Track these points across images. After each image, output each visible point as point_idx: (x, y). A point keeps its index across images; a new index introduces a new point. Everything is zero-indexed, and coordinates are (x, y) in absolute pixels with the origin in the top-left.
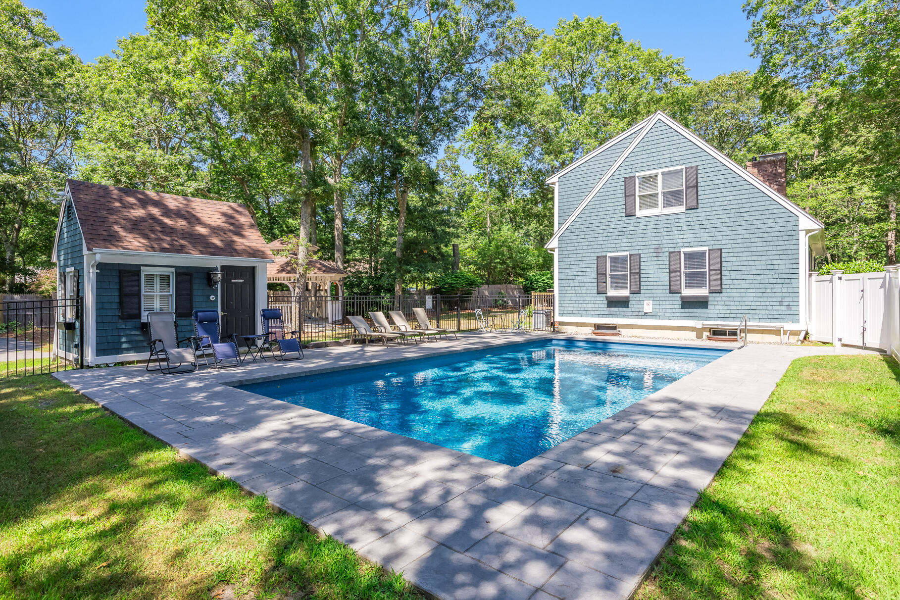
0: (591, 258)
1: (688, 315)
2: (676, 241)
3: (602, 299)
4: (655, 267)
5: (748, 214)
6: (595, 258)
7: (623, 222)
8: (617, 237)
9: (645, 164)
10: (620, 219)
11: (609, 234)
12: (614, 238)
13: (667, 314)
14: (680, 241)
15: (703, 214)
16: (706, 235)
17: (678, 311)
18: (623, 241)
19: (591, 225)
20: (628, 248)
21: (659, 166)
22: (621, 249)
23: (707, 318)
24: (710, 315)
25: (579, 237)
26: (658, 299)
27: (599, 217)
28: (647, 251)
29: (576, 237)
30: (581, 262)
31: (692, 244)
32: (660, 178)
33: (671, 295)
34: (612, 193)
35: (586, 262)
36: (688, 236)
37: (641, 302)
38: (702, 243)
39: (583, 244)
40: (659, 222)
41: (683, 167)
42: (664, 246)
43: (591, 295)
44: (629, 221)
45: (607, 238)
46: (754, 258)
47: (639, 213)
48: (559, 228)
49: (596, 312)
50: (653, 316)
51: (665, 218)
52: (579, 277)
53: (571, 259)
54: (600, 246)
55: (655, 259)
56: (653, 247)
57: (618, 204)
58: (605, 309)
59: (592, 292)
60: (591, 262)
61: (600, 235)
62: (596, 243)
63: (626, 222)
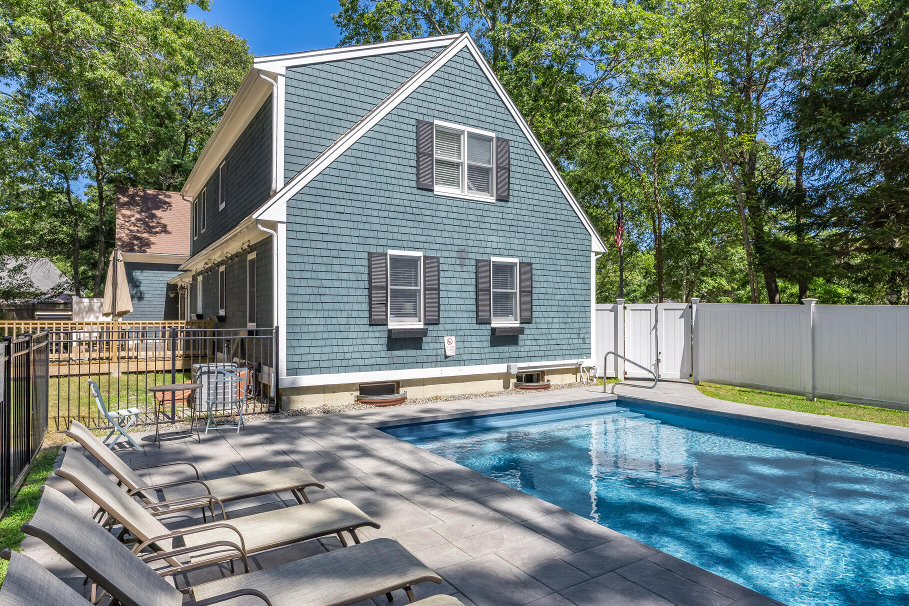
0: (357, 255)
1: (497, 356)
2: (484, 244)
3: (378, 334)
4: (459, 281)
5: (554, 222)
6: (366, 256)
7: (413, 197)
8: (404, 223)
9: (447, 109)
10: (408, 190)
11: (391, 215)
12: (398, 222)
13: (474, 357)
14: (489, 245)
15: (514, 211)
16: (516, 241)
17: (487, 350)
18: (414, 231)
19: (358, 190)
20: (421, 245)
21: (465, 120)
22: (410, 244)
23: (518, 359)
24: (521, 354)
25: (333, 208)
26: (461, 333)
27: (373, 178)
28: (447, 254)
29: (327, 208)
30: (336, 261)
31: (502, 252)
32: (465, 139)
33: (477, 327)
34: (396, 139)
35: (348, 262)
36: (497, 239)
37: (438, 339)
38: (513, 253)
39: (341, 224)
40: (464, 211)
41: (493, 135)
42: (469, 249)
43: (357, 328)
44: (423, 199)
45: (387, 221)
46: (559, 279)
47: (439, 189)
48: (288, 181)
49: (368, 362)
50: (457, 361)
51: (472, 205)
52: (333, 291)
53: (316, 252)
54: (375, 234)
55: (458, 268)
56: (456, 248)
57: (406, 162)
58: (383, 354)
59: (358, 321)
60: (358, 262)
61: (375, 213)
62: (367, 226)
63: (419, 198)
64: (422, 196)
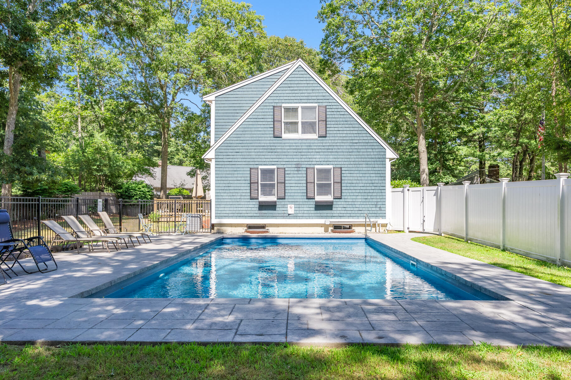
0: (245, 169)
1: (319, 215)
2: (311, 160)
3: (254, 203)
4: (296, 179)
5: (358, 144)
6: (249, 169)
7: (272, 142)
8: (267, 154)
9: (289, 98)
10: (269, 139)
11: (261, 150)
12: (264, 153)
13: (304, 215)
14: (314, 160)
15: (330, 141)
16: (331, 157)
17: (312, 212)
18: (272, 157)
19: (245, 142)
20: (276, 163)
21: (300, 101)
22: (270, 163)
23: (332, 217)
24: (334, 215)
25: (234, 151)
26: (298, 203)
27: (252, 136)
28: (290, 166)
29: (232, 151)
30: (236, 172)
31: (322, 163)
32: (300, 110)
33: (307, 200)
34: (263, 117)
35: (241, 172)
36: (319, 156)
37: (285, 206)
38: (329, 163)
39: (237, 157)
40: (299, 144)
41: (316, 105)
42: (303, 163)
43: (245, 200)
44: (277, 142)
45: (259, 154)
46: (361, 175)
47: (284, 136)
48: (216, 141)
49: (249, 215)
50: (295, 216)
51: (304, 141)
52: (234, 185)
53: (227, 169)
54: (253, 160)
55: (296, 172)
56: (295, 163)
57: (268, 126)
58: (257, 212)
59: (245, 197)
60: (245, 172)
61: (253, 150)
62: (249, 157)
63: (274, 142)
64: (277, 140)
